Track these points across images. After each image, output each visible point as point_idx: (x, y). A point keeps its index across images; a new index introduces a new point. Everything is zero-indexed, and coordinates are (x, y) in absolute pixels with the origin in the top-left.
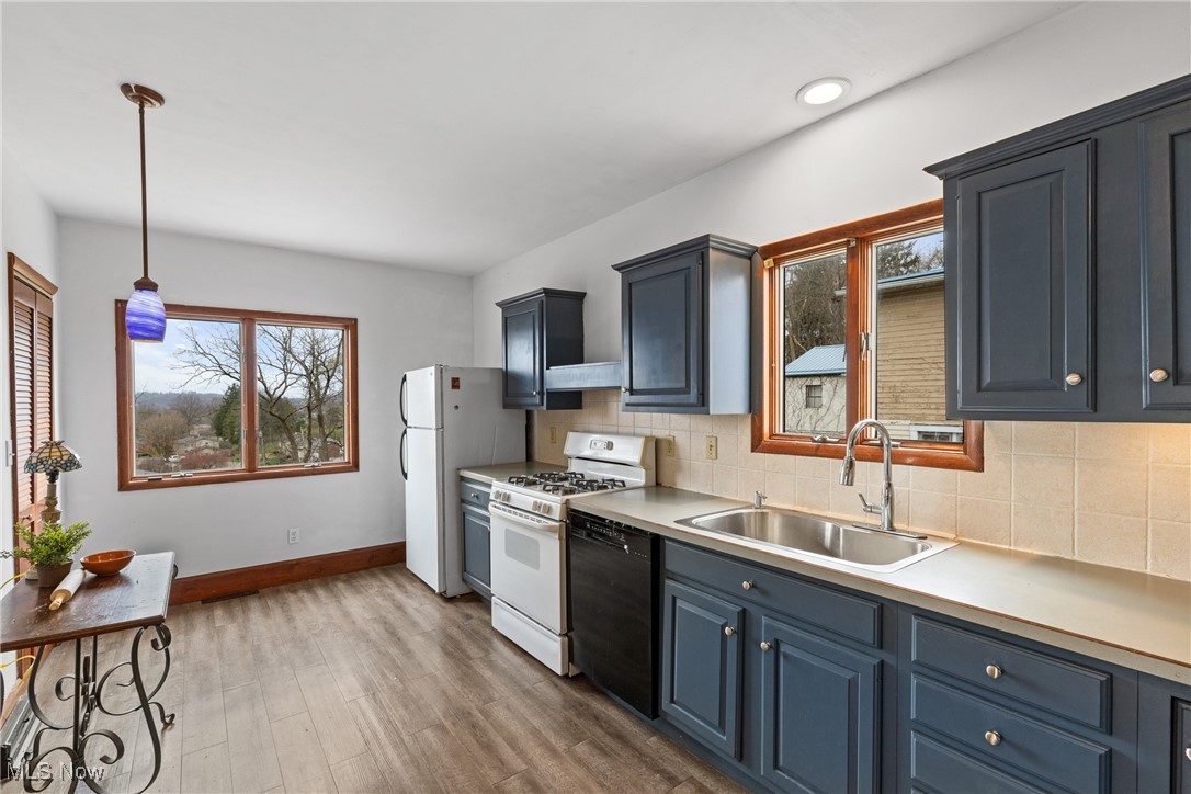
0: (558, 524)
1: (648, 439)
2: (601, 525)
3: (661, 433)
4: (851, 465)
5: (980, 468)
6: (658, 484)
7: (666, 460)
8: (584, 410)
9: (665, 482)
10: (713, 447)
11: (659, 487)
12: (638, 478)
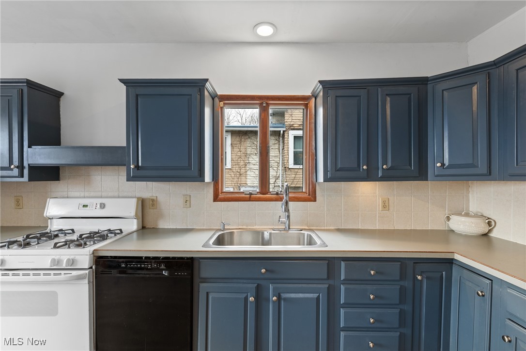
0: (87, 272)
1: (138, 198)
2: (139, 262)
3: (146, 195)
4: (287, 203)
5: (315, 200)
6: (143, 228)
7: (150, 212)
8: (61, 182)
9: (148, 225)
10: (187, 201)
11: (145, 229)
12: (132, 225)
